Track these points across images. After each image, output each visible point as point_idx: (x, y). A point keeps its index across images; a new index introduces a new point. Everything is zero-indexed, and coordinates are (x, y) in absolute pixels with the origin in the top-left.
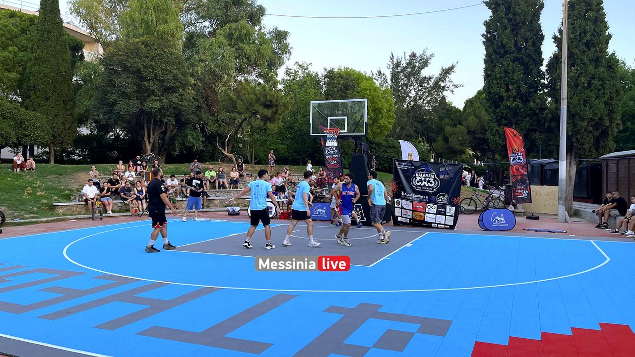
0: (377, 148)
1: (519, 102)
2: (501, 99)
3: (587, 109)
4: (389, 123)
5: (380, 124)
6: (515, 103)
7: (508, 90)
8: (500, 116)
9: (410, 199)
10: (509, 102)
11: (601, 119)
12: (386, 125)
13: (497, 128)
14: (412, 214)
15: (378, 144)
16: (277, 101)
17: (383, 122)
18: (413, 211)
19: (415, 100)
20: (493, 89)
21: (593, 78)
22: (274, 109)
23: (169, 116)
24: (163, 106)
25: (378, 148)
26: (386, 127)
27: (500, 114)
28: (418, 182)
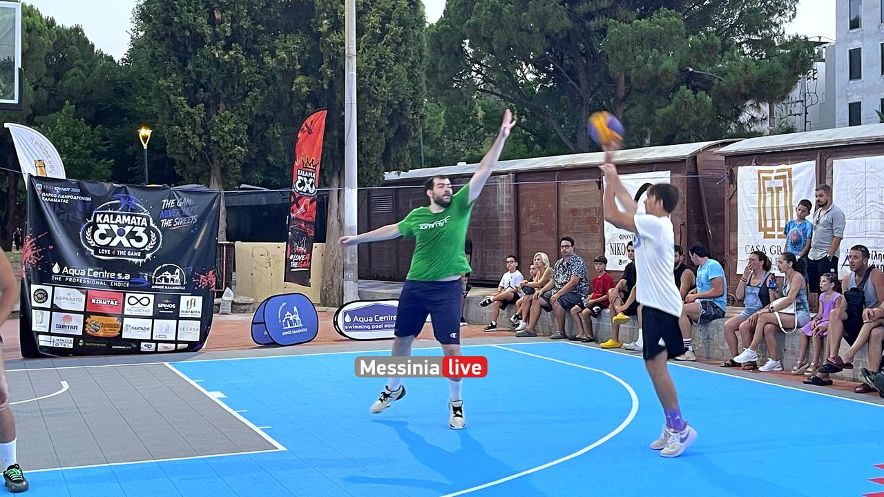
8: (192, 81)
9: (77, 284)
11: (402, 105)
14: (85, 323)
18: (86, 314)
21: (387, 19)
28: (102, 236)
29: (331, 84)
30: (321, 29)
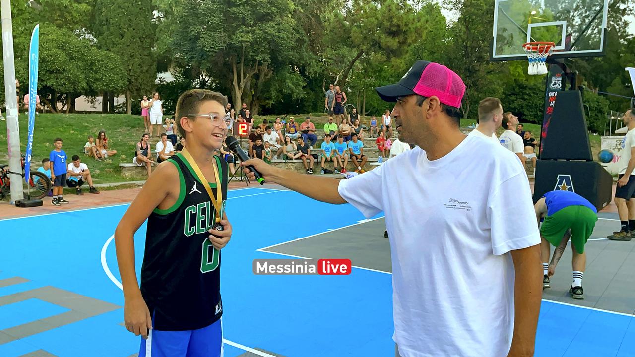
16: (406, 25)
22: (401, 38)
23: (263, 52)
24: (256, 38)
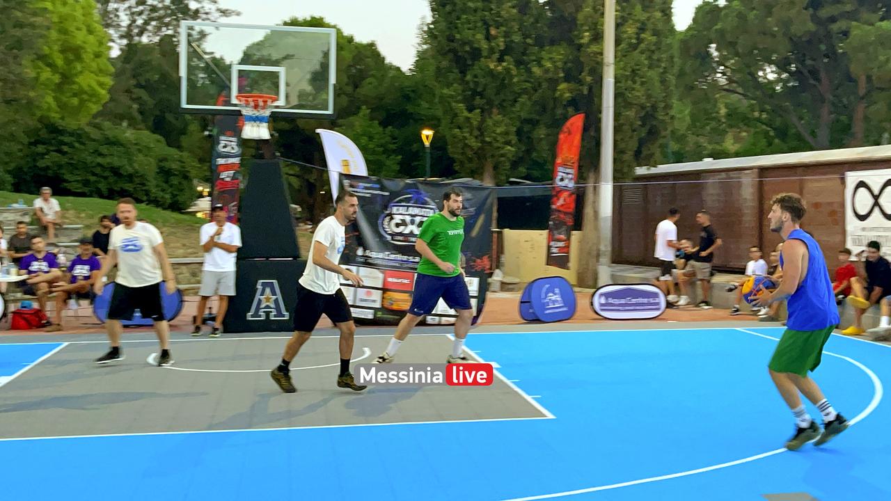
0: (77, 145)
1: (508, 63)
2: (476, 54)
3: (637, 86)
4: (101, 85)
5: (80, 86)
6: (504, 64)
7: (488, 37)
8: (471, 89)
9: (377, 265)
10: (493, 62)
11: (654, 107)
12: (93, 90)
13: (466, 114)
14: (383, 298)
15: (79, 136)
17: (86, 80)
18: (384, 290)
19: (128, 35)
20: (458, 33)
21: (642, 29)
25: (79, 142)
26: (93, 95)
27: (472, 85)
28: (398, 225)
29: (590, 89)
30: (582, 41)
